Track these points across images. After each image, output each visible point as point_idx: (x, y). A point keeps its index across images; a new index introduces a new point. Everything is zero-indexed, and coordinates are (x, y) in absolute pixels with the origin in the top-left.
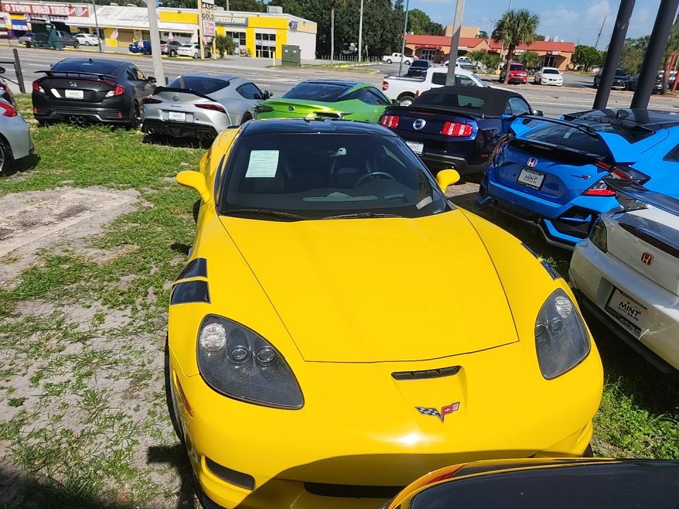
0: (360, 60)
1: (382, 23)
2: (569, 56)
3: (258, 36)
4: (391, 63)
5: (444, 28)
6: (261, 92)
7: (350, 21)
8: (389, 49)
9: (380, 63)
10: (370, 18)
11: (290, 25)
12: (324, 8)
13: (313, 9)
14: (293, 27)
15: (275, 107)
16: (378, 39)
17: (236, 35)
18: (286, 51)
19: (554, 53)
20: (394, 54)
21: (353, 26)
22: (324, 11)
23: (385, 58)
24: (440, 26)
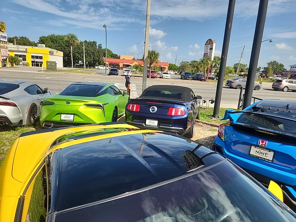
0: (85, 68)
1: (93, 53)
2: (167, 67)
3: (33, 57)
4: (99, 69)
5: (118, 56)
6: (41, 89)
7: (78, 52)
8: (97, 63)
9: (94, 69)
10: (88, 51)
11: (50, 52)
12: (66, 46)
13: (60, 46)
14: (51, 53)
15: (56, 102)
16: (92, 59)
17: (20, 56)
18: (49, 64)
19: (162, 66)
20: (100, 66)
21: (80, 54)
22: (66, 47)
23: (96, 67)
24: (117, 55)
